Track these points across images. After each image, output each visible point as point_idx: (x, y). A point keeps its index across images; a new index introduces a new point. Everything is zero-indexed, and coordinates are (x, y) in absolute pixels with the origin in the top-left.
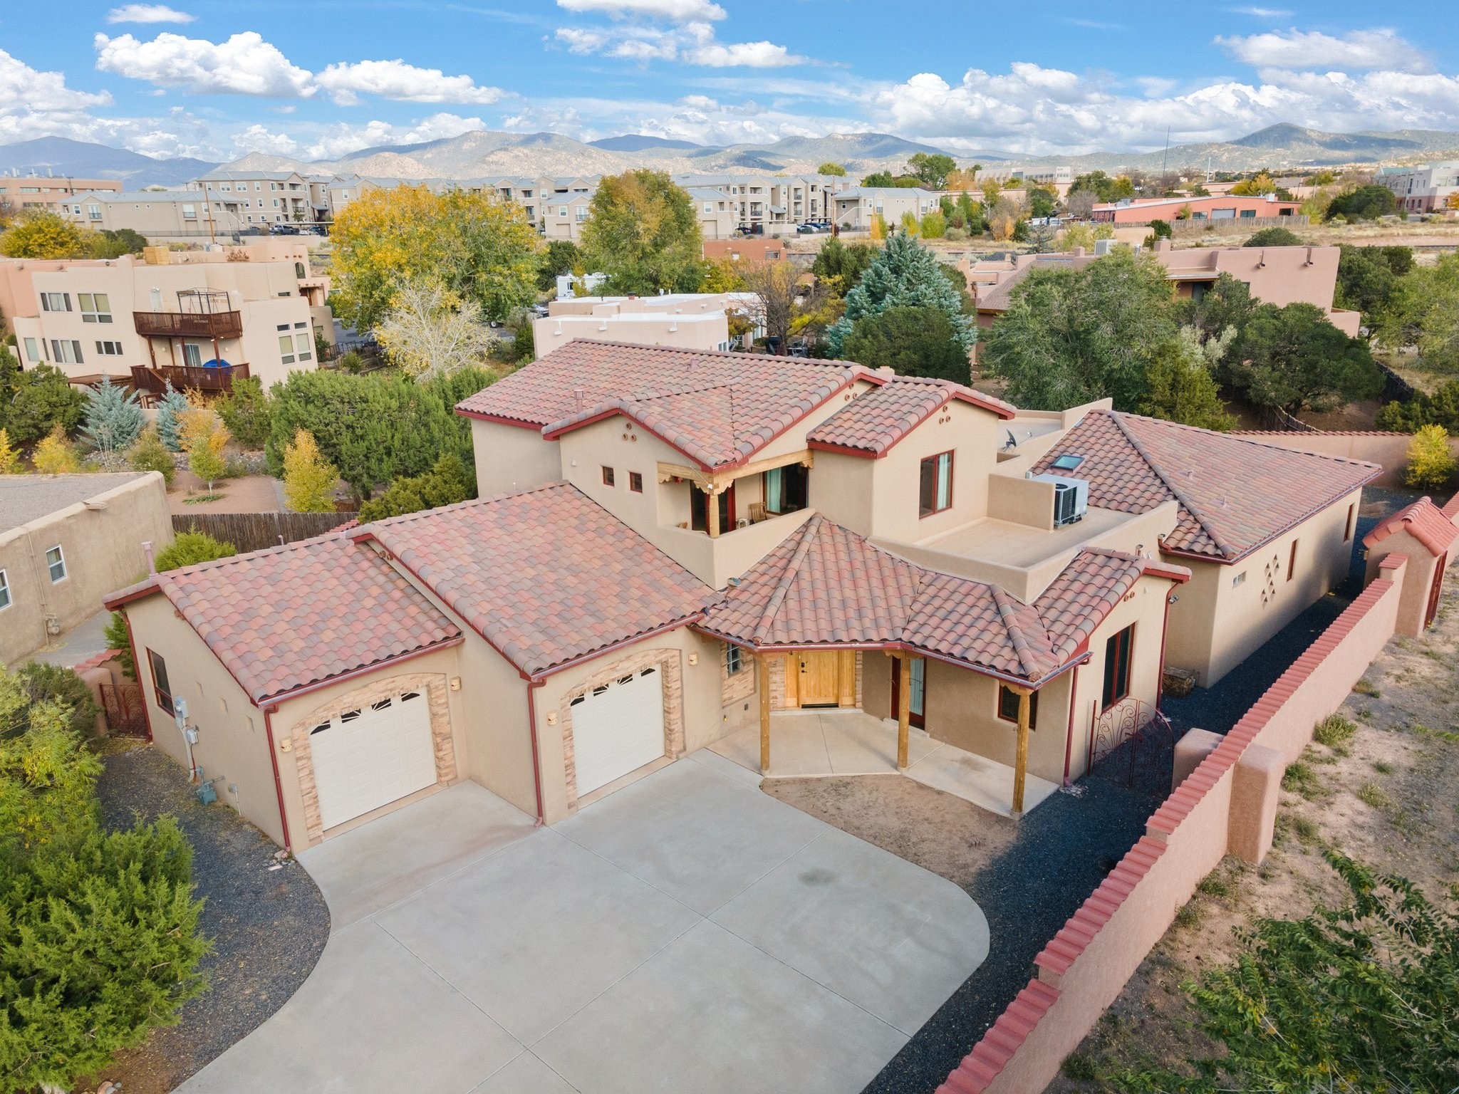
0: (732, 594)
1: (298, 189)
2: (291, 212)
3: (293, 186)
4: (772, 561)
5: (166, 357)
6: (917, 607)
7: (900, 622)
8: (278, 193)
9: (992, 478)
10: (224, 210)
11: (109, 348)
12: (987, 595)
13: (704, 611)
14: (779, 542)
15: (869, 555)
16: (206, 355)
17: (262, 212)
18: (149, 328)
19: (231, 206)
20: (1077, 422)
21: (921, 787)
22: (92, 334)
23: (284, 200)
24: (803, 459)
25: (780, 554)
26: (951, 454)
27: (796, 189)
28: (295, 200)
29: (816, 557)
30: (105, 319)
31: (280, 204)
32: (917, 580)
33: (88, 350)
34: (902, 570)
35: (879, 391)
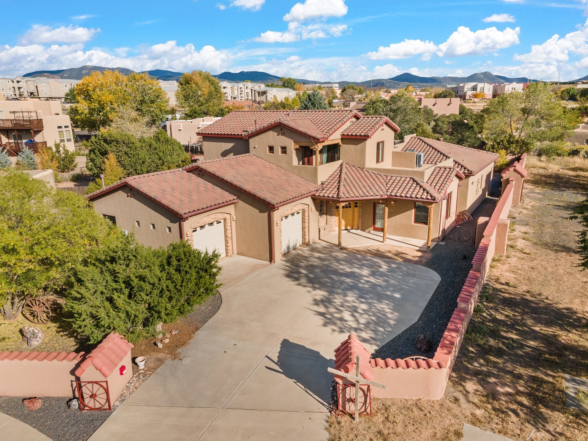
0: (324, 186)
1: (20, 83)
2: (17, 93)
4: (334, 176)
5: (6, 139)
6: (389, 186)
7: (385, 191)
8: (11, 84)
9: (393, 152)
12: (412, 180)
13: (317, 191)
14: (334, 171)
15: (366, 172)
20: (408, 140)
23: (14, 88)
24: (339, 142)
25: (336, 174)
26: (383, 142)
27: (240, 88)
29: (348, 174)
32: (385, 179)
34: (379, 176)
35: (360, 120)
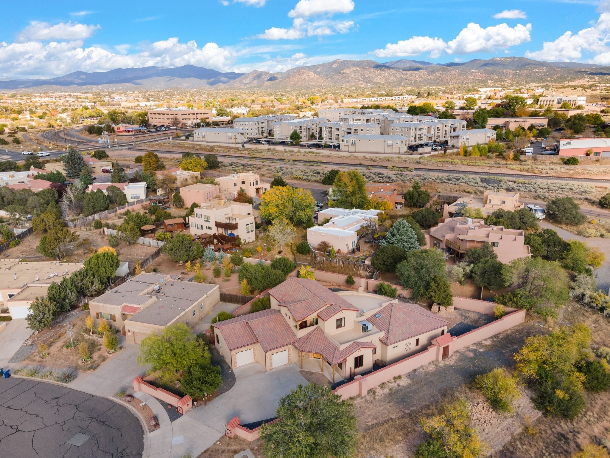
0: (299, 340)
1: (264, 124)
2: (260, 132)
3: (262, 123)
4: (308, 334)
5: (221, 231)
8: (257, 126)
9: (355, 321)
10: (240, 136)
11: (209, 228)
13: (295, 342)
16: (230, 232)
17: (251, 132)
18: (218, 225)
19: (242, 134)
21: (324, 376)
22: (205, 224)
23: (259, 128)
24: (316, 317)
25: (311, 332)
27: (438, 127)
28: (262, 128)
30: (209, 222)
31: (257, 129)
33: (204, 228)
